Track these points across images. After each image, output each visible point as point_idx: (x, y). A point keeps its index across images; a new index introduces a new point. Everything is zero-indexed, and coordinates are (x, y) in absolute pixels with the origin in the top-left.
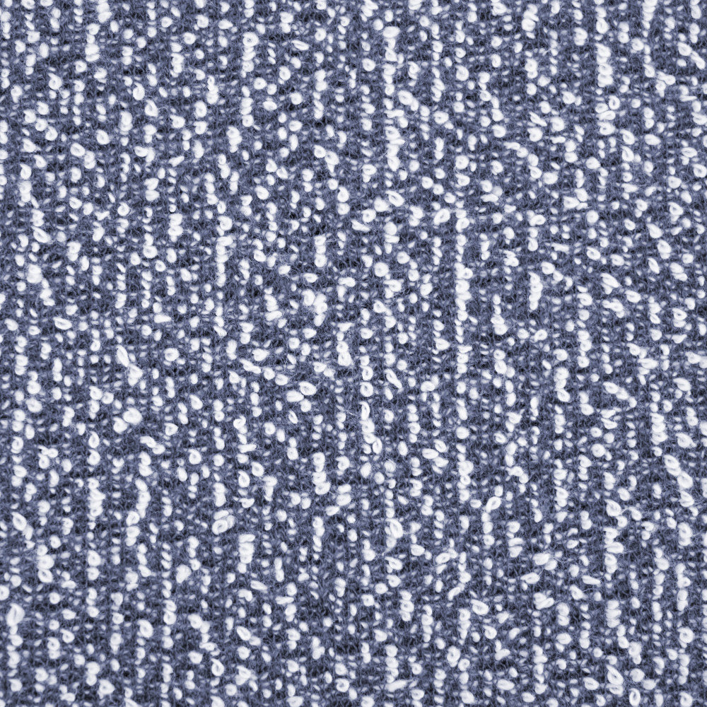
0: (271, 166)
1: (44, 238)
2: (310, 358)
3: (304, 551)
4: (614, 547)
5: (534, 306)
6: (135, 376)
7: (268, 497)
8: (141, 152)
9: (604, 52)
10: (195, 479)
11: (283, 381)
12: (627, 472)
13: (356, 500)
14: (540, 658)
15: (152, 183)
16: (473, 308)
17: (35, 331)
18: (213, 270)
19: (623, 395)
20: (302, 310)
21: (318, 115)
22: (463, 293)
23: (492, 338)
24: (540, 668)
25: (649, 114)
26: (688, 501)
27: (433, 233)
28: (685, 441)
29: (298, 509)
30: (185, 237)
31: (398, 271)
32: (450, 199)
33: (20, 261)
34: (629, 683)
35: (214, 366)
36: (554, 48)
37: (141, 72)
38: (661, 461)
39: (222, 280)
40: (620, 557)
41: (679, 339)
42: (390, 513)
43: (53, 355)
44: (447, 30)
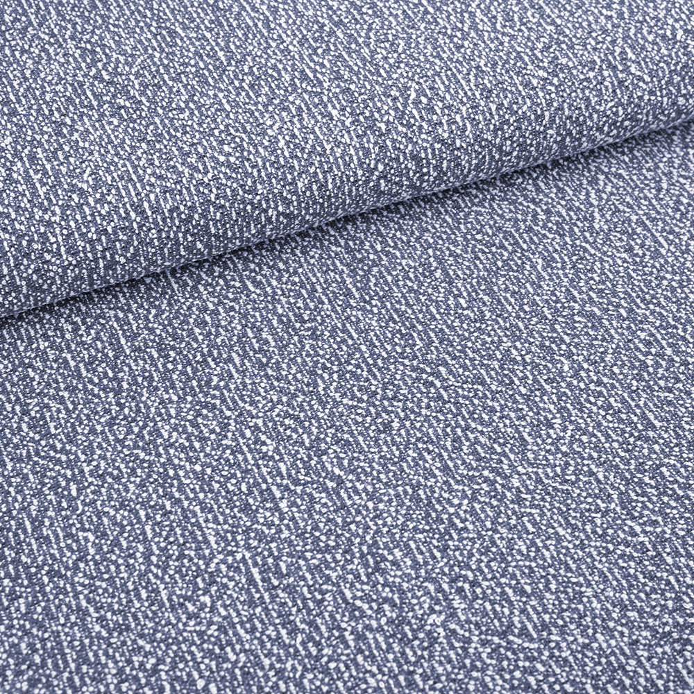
0: (171, 563)
1: (97, 615)
2: (211, 618)
3: (235, 683)
4: (349, 638)
5: (285, 572)
6: (148, 647)
7: (214, 669)
8: (121, 575)
9: (274, 488)
10: (184, 673)
11: (204, 628)
12: (343, 612)
13: (248, 658)
14: (340, 684)
15: (130, 584)
16: (263, 580)
17: (104, 646)
18: (163, 603)
19: (330, 588)
20: (201, 604)
21: (181, 541)
22: (257, 577)
23: (275, 588)
24: (342, 689)
25: (298, 500)
26: (369, 612)
27: (238, 563)
28: (359, 594)
29: (227, 669)
30: (148, 597)
31: (231, 579)
32: (240, 550)
33: (90, 626)
34: (378, 681)
35: (176, 634)
36: (256, 493)
37: (113, 551)
38: (354, 604)
39: (168, 605)
40: (354, 640)
41: (341, 563)
42: (262, 657)
43: (114, 652)
44: (216, 501)
